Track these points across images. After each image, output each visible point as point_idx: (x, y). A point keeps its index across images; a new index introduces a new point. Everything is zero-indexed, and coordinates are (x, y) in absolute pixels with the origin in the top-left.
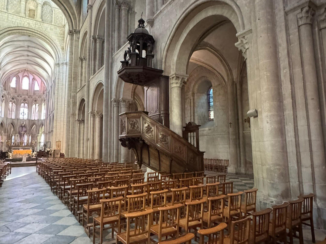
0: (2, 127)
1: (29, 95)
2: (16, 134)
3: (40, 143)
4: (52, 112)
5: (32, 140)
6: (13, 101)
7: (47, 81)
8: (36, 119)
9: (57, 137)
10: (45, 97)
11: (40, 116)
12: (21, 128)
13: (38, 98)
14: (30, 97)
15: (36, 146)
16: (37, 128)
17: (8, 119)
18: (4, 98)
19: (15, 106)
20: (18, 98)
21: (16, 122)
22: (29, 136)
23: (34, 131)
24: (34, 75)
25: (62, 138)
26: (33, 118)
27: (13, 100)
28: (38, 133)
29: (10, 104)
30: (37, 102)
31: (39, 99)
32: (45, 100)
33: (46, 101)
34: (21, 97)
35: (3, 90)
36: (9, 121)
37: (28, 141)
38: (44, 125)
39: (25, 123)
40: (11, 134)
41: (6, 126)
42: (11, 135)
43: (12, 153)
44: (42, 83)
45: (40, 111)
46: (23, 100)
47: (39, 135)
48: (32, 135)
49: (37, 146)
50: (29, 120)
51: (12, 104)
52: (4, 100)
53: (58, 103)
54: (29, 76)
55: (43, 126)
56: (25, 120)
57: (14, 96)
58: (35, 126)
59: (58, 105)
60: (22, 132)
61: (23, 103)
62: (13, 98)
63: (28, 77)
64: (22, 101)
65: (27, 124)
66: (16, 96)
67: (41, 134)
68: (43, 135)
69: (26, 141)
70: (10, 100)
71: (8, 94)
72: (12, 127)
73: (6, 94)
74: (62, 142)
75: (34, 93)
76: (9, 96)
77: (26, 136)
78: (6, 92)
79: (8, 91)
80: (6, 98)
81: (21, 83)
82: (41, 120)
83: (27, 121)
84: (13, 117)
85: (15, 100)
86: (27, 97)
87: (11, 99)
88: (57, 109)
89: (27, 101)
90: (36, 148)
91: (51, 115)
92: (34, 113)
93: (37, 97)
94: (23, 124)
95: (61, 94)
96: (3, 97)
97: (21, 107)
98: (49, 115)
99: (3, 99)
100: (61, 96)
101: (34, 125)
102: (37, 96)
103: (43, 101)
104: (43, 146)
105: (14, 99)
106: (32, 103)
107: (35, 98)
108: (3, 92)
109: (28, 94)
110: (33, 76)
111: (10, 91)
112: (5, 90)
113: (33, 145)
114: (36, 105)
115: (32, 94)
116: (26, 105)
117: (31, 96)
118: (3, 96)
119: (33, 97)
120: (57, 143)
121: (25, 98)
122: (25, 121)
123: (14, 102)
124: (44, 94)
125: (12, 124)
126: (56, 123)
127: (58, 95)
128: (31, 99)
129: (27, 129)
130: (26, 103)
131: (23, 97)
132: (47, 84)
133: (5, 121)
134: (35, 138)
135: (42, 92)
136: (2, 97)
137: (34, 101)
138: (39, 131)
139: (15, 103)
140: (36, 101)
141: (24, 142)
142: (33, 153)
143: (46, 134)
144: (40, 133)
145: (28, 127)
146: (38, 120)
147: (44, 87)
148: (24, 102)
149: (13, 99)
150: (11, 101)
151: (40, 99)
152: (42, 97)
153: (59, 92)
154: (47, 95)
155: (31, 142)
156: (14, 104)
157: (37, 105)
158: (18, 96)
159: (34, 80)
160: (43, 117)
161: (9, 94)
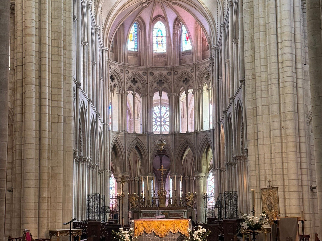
0: (116, 157)
1: (169, 66)
2: (147, 174)
3: (206, 197)
4: (233, 99)
5: (184, 190)
6: (134, 87)
7: (210, 18)
8: (191, 130)
9: (262, 172)
10: (208, 65)
11: (200, 120)
12: (157, 159)
13: (192, 71)
14: (173, 71)
15: (196, 208)
16: (194, 156)
17: (127, 135)
18: (116, 81)
19: (141, 100)
20: (145, 77)
21: (145, 141)
22: (178, 178)
23: (189, 165)
24: (177, 7)
25: (279, 177)
26: (183, 130)
27: (134, 84)
28: (200, 171)
29: (130, 97)
30: (191, 83)
31: (193, 74)
32: (208, 75)
33: (211, 78)
34: (151, 74)
35: (112, 62)
36: (131, 141)
37: (176, 192)
38: (212, 145)
39: (165, 143)
40: (137, 177)
41: (124, 154)
42: (137, 179)
43: (132, 229)
44: (199, 27)
45: (199, 108)
46: (157, 83)
47: (201, 175)
48: (184, 177)
49: (199, 205)
50: (175, 135)
51: (134, 94)
52: (115, 86)
53: (257, 56)
54: (165, 14)
55: (211, 151)
56: (166, 135)
57: (136, 74)
58: (188, 150)
59: (257, 62)
60: (161, 168)
61: (157, 90)
62: (134, 79)
63: (164, 19)
64: (155, 85)
65: (170, 145)
66: (141, 72)
67: (207, 173)
68: (211, 175)
69: (171, 194)
70: (128, 87)
71: (123, 71)
72: (139, 156)
73: (119, 69)
74: (280, 189)
75: (180, 61)
76: (126, 76)
77: (171, 181)
78: (120, 66)
79: (122, 63)
80: (120, 81)
81: (149, 37)
82: (203, 132)
83: (170, 137)
84: (139, 130)
85: (139, 84)
86: (165, 73)
87: (130, 83)
88: (254, 75)
89: (165, 85)
90: (196, 212)
91: (231, 110)
92: (185, 116)
93: (189, 70)
94: (160, 145)
95: (261, 22)
96: (112, 78)
97: (154, 103)
98: (225, 112)
99: (113, 84)
100: (262, 28)
101: (187, 146)
102: (188, 66)
103: (204, 79)
104: (216, 207)
105: (137, 82)
106: (178, 87)
107: (185, 73)
108: (112, 67)
109: (166, 65)
110: (175, 11)
111: (126, 63)
112: (116, 60)
113: (188, 204)
114: (187, 93)
115: (177, 64)
116: (165, 96)
117: (173, 68)
118: (114, 77)
119: (179, 72)
120: (266, 193)
121: (161, 75)
122: (165, 137)
123: (138, 90)
124: (204, 58)
125: (136, 147)
126: (256, 124)
127: (252, 28)
128: (176, 76)
129: (171, 161)
130: (165, 90)
131: (156, 73)
132: (210, 26)
133: (122, 142)
134: (192, 185)
135: (199, 54)
136: (110, 80)
137: (181, 83)
138: (200, 162)
139: (139, 93)
140: (186, 81)
141: (168, 196)
142: (193, 232)
143: (221, 170)
144: (204, 168)
145: (173, 154)
146: (196, 133)
147: (203, 40)
148: (160, 88)
149: (134, 81)
150: (130, 89)
151: (197, 73)
152: (201, 67)
153: (255, 15)
154: (212, 60)
155: (184, 196)
156: (137, 95)
157: (190, 91)
158: (145, 74)
159: (178, 25)
160: (208, 125)
161: (124, 69)
